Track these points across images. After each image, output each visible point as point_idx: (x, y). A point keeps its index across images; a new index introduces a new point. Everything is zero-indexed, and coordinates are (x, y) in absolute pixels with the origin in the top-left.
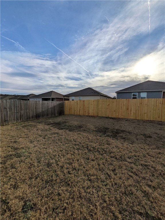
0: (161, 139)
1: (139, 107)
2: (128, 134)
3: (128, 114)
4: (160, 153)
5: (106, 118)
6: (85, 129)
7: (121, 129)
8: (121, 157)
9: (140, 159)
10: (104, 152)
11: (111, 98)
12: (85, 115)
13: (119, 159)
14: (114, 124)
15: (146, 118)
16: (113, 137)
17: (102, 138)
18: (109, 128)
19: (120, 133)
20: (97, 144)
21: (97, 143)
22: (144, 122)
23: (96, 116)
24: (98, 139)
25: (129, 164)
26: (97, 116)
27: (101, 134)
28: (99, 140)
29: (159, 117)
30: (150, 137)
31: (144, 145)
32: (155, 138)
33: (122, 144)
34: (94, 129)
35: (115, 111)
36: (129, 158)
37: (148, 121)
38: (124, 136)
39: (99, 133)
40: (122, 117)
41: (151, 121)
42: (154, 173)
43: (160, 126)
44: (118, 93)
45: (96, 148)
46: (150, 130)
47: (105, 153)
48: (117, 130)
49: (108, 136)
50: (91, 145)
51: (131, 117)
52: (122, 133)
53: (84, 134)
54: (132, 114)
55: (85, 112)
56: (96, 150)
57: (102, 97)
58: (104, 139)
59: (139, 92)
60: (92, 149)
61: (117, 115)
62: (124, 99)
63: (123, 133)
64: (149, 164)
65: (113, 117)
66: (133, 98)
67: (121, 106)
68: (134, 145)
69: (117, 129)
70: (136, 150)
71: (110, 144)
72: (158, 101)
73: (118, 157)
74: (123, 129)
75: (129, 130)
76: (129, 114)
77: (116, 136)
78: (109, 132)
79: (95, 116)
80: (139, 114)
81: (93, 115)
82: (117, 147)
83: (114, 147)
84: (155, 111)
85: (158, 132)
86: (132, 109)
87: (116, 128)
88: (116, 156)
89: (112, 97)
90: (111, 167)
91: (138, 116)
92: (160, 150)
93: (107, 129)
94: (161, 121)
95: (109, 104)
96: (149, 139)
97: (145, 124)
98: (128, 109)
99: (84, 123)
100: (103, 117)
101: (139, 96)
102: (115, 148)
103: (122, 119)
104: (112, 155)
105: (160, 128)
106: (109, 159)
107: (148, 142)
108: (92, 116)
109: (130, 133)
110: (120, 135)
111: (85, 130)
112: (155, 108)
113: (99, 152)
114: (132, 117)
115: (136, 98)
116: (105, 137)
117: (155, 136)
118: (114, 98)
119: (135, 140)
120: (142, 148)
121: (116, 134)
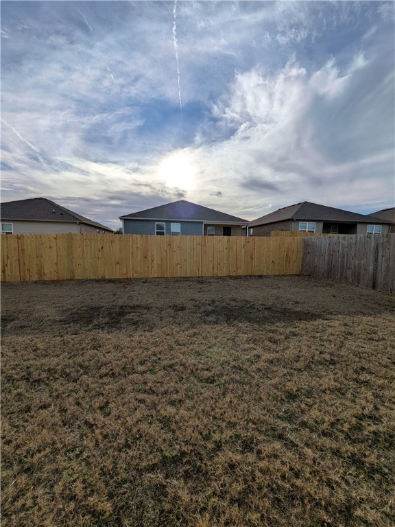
0: (199, 307)
1: (167, 252)
2: (144, 312)
3: (148, 267)
4: (195, 334)
5: (97, 281)
6: (26, 323)
7: (131, 304)
8: (124, 368)
9: (163, 357)
10: (82, 371)
11: (112, 232)
12: (27, 279)
13: (119, 374)
14: (115, 295)
15: (180, 274)
16: (109, 327)
17: (77, 338)
18: (102, 307)
19: (127, 313)
20: (61, 357)
21: (64, 352)
22: (177, 281)
23: (66, 280)
24: (68, 342)
25: (139, 377)
26: (71, 280)
27: (77, 326)
28: (70, 345)
29: (199, 270)
30: (183, 308)
31: (173, 327)
32: (190, 309)
33: (130, 336)
34: (58, 318)
35: (118, 263)
36: (142, 363)
37: (184, 278)
38: (136, 319)
39: (72, 324)
40: (135, 275)
41: (187, 277)
42: (183, 375)
43: (199, 286)
44: (126, 219)
45: (59, 367)
46: (184, 296)
47: (86, 373)
48: (121, 307)
49: (98, 326)
50: (42, 365)
51: (153, 274)
52: (133, 312)
53: (20, 339)
54: (155, 266)
55: (28, 270)
56: (57, 376)
57: (84, 228)
58: (86, 336)
59: (168, 222)
60: (44, 375)
61: (125, 271)
62: (137, 234)
63: (135, 312)
64: (176, 360)
65: (113, 277)
66: (158, 233)
67: (131, 251)
68: (154, 333)
69: (121, 304)
70: (157, 341)
71: (100, 347)
72: (195, 241)
73: (117, 370)
74: (135, 302)
75: (148, 302)
76: (150, 268)
77: (118, 322)
78: (101, 315)
79: (63, 280)
80: (167, 267)
81: (56, 279)
82: (117, 347)
83: (111, 349)
84: (192, 260)
85: (197, 296)
86: (153, 256)
87: (120, 302)
88: (112, 370)
89: (115, 230)
90: (98, 402)
91: (167, 271)
92: (196, 328)
93: (98, 309)
94: (202, 276)
95: (102, 248)
96: (180, 313)
97: (177, 285)
98: (146, 257)
99: (21, 306)
100: (87, 280)
101: (169, 229)
102: (113, 350)
103: (137, 280)
104: (104, 370)
105: (199, 290)
106: (93, 385)
107: (179, 319)
108: (53, 282)
109: (149, 308)
110: (127, 317)
111: (22, 327)
112: (192, 252)
113: (68, 375)
114: (155, 273)
115: (163, 233)
116: (90, 330)
117: (190, 305)
118: (119, 232)
119: (157, 321)
120: (168, 335)
121: (117, 318)
